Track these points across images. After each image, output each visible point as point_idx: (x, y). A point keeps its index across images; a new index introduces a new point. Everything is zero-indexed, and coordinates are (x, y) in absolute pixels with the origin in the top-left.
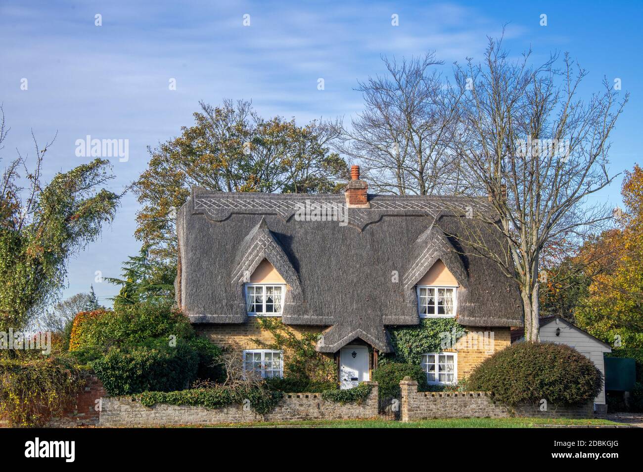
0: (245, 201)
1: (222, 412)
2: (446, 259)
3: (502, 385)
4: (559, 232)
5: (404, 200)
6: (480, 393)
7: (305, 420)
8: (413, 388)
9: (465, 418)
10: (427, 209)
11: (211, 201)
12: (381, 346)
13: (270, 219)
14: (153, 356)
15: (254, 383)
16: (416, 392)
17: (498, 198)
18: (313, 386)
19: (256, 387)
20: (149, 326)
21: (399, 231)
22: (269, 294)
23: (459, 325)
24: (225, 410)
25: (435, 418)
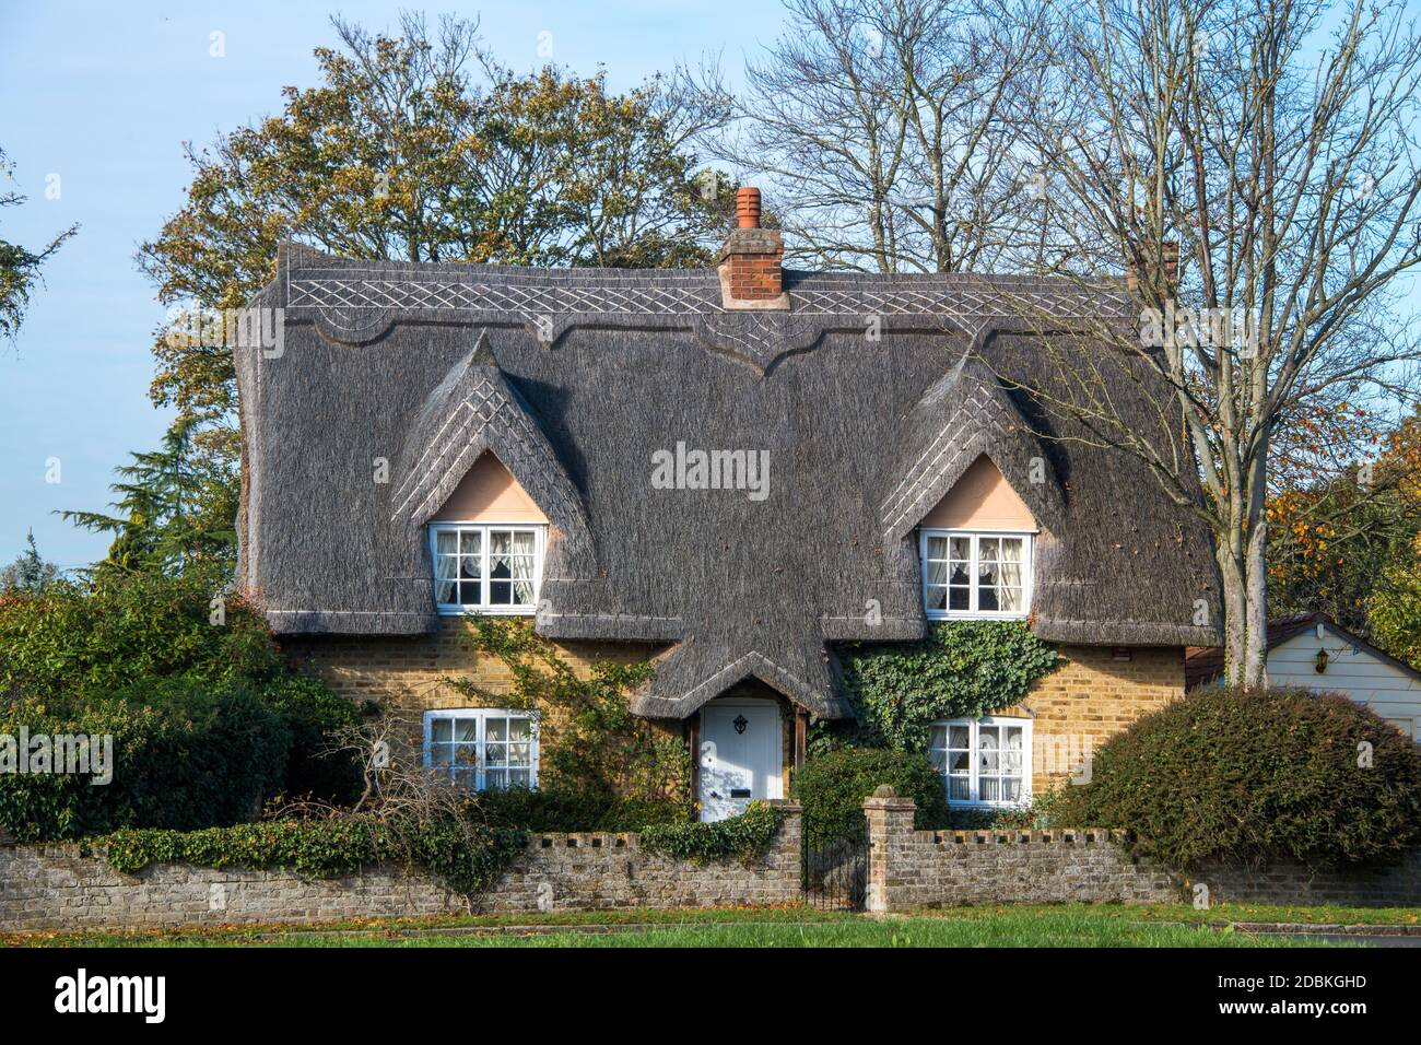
0: (434, 288)
1: (348, 887)
2: (1002, 452)
3: (1156, 811)
4: (1329, 381)
5: (886, 288)
6: (1095, 832)
7: (588, 910)
8: (902, 819)
9: (1049, 902)
10: (952, 313)
11: (334, 287)
12: (817, 700)
13: (501, 338)
14: (145, 728)
15: (442, 803)
16: (909, 831)
17: (1152, 278)
18: (622, 812)
19: (449, 817)
20: (148, 640)
21: (871, 375)
22: (499, 553)
23: (1038, 641)
24: (359, 882)
25: (965, 903)
